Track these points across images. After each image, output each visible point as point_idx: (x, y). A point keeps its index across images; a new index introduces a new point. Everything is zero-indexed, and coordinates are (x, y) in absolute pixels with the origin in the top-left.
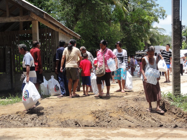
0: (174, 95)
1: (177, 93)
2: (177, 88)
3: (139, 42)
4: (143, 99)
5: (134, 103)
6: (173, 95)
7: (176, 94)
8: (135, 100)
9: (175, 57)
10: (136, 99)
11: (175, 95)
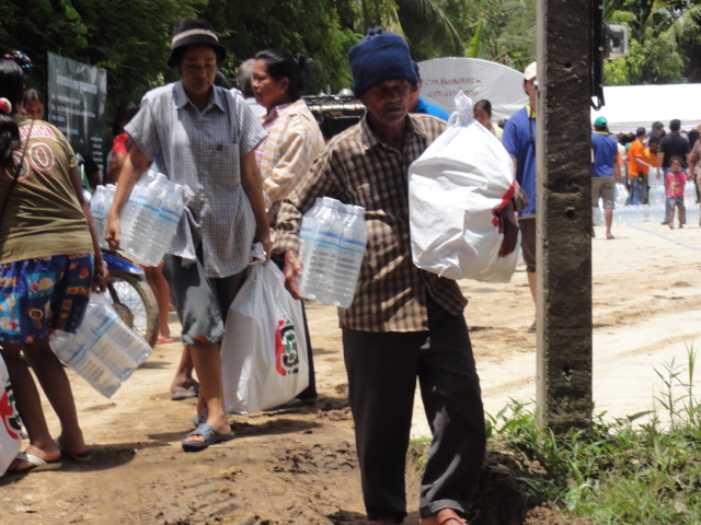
0: (551, 425)
1: (568, 411)
2: (568, 380)
3: (324, 27)
4: (341, 458)
5: (279, 489)
6: (539, 427)
7: (560, 418)
8: (289, 466)
9: (558, 163)
10: (296, 460)
11: (557, 432)
